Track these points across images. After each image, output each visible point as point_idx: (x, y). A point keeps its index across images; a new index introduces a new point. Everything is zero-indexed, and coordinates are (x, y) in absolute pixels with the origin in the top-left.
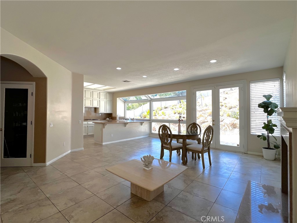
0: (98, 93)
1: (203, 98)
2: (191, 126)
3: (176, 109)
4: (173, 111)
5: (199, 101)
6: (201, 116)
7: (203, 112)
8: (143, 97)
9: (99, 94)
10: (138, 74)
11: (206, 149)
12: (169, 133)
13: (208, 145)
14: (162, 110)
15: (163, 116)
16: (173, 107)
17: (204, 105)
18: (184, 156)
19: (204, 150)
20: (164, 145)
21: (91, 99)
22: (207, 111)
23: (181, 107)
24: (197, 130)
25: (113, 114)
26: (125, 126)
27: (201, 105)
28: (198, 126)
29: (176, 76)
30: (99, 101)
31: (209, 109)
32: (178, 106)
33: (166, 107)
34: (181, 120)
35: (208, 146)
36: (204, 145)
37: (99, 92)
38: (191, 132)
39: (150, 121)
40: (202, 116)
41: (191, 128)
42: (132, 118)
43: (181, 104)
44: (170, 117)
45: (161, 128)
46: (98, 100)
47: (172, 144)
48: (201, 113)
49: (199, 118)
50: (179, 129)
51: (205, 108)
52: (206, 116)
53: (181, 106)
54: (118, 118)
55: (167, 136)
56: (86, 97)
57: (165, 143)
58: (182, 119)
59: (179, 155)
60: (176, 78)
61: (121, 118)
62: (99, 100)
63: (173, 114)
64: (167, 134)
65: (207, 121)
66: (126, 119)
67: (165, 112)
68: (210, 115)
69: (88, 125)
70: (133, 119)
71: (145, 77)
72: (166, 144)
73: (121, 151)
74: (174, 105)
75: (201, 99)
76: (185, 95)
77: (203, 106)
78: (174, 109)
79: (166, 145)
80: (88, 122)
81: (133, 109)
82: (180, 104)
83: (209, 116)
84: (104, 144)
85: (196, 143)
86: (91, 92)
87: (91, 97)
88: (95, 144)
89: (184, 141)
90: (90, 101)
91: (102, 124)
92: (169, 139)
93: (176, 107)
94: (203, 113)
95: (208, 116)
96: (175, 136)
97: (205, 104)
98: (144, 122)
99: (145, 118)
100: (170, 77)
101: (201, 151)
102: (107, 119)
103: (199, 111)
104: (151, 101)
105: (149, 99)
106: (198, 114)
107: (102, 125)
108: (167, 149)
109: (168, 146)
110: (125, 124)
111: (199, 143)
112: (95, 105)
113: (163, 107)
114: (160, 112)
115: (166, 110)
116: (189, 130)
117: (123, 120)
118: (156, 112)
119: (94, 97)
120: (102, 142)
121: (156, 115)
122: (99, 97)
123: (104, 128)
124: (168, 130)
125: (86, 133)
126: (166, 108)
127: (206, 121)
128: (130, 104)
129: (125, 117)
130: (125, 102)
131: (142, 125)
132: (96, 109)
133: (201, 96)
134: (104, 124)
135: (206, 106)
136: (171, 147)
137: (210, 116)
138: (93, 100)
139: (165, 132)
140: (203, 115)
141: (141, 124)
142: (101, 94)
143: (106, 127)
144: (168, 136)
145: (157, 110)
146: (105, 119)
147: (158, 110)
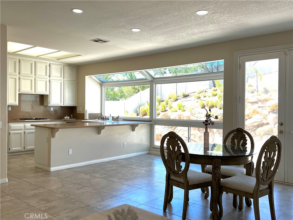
0: (46, 66)
1: (259, 78)
2: (233, 135)
3: (205, 99)
4: (200, 103)
5: (250, 83)
6: (254, 112)
7: (260, 104)
8: (138, 75)
9: (48, 67)
10: (120, 25)
11: (263, 187)
12: (183, 151)
13: (270, 178)
14: (177, 100)
15: (180, 112)
16: (200, 95)
17: (261, 90)
18: (216, 201)
19: (260, 189)
20: (172, 177)
21: (31, 78)
22: (268, 102)
23: (216, 95)
24: (245, 144)
25: (78, 109)
26: (99, 133)
27: (256, 91)
28: (246, 136)
29: (202, 30)
30: (48, 83)
31: (271, 99)
32: (210, 92)
33: (187, 93)
34: (209, 122)
35: (269, 182)
36: (260, 180)
37: (48, 64)
38: (233, 148)
39: (151, 123)
40: (258, 113)
41: (233, 139)
42: (116, 116)
43: (215, 89)
44: (193, 115)
45: (166, 140)
46: (46, 80)
47: (189, 175)
48: (255, 106)
49: (251, 116)
50: (206, 141)
51: (264, 97)
52: (266, 112)
53: (215, 93)
54: (87, 117)
55: (178, 156)
56: (21, 74)
57: (174, 172)
58: (213, 119)
59: (206, 197)
60: (202, 32)
61: (93, 116)
62: (48, 80)
63: (200, 107)
64: (178, 153)
65: (268, 124)
66: (103, 119)
67: (183, 104)
68: (273, 111)
69: (26, 131)
70: (118, 118)
71: (136, 33)
72: (176, 173)
73: (85, 186)
74: (201, 90)
75: (256, 78)
76: (222, 69)
77: (260, 92)
78: (202, 98)
79: (175, 176)
80: (26, 125)
81: (123, 99)
82: (213, 88)
83: (271, 113)
84: (53, 169)
85: (242, 173)
86: (32, 64)
87: (31, 73)
88: (37, 170)
89: (214, 168)
90: (30, 81)
91: (49, 128)
92: (183, 164)
93: (206, 94)
94: (259, 107)
95: (269, 113)
96: (195, 159)
97: (265, 88)
98: (137, 125)
99: (145, 115)
100: (190, 32)
101: (252, 192)
102: (66, 117)
103: (251, 103)
104: (153, 82)
105: (150, 79)
106: (248, 109)
107: (50, 130)
108: (179, 185)
109: (181, 180)
110: (99, 129)
111: (249, 174)
112: (41, 90)
113: (180, 94)
114: (175, 105)
115: (186, 100)
116: (228, 143)
117: (97, 120)
118: (167, 104)
119: (38, 73)
120: (49, 166)
121: (166, 111)
122: (48, 74)
123: (53, 136)
124: (180, 145)
125: (21, 146)
126: (186, 96)
127: (265, 122)
128: (116, 89)
129: (101, 113)
130: (102, 84)
131: (133, 130)
132: (43, 99)
133: (257, 72)
134: (53, 130)
135: (266, 92)
136: (188, 182)
137: (274, 113)
138: (37, 79)
139: (174, 148)
140: (259, 110)
141: (133, 127)
142: (53, 67)
143: (57, 134)
144: (181, 157)
145: (169, 100)
146: (61, 118)
147: (171, 100)
